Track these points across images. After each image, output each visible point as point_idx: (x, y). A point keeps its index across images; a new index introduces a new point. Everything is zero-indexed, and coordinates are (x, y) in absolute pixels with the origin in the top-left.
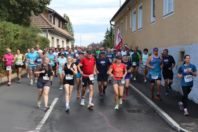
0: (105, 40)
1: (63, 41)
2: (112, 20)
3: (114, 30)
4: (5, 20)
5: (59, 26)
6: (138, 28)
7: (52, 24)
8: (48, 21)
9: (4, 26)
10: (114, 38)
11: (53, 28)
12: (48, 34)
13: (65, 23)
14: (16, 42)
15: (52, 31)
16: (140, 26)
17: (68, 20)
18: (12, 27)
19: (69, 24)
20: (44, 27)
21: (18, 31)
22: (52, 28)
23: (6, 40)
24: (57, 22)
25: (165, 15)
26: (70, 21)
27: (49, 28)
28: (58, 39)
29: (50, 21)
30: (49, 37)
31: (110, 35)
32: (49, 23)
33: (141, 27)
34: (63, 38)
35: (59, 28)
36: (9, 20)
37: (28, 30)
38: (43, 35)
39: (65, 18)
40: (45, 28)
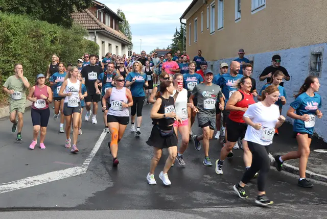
0: (173, 45)
1: (117, 47)
2: (183, 17)
3: (185, 30)
4: (38, 19)
5: (112, 27)
6: (218, 28)
7: (101, 23)
8: (96, 19)
9: (36, 27)
10: (185, 42)
11: (104, 29)
12: (97, 37)
13: (120, 22)
14: (53, 47)
15: (102, 33)
16: (220, 25)
17: (124, 17)
18: (47, 27)
19: (125, 23)
20: (90, 28)
21: (55, 33)
22: (102, 29)
23: (39, 45)
24: (108, 20)
25: (254, 9)
26: (127, 20)
27: (98, 29)
28: (110, 43)
29: (98, 19)
30: (99, 41)
31: (180, 38)
32: (98, 21)
33: (221, 27)
34: (116, 42)
35: (111, 29)
36: (42, 19)
37: (70, 32)
38: (90, 38)
39: (120, 15)
40: (92, 29)
